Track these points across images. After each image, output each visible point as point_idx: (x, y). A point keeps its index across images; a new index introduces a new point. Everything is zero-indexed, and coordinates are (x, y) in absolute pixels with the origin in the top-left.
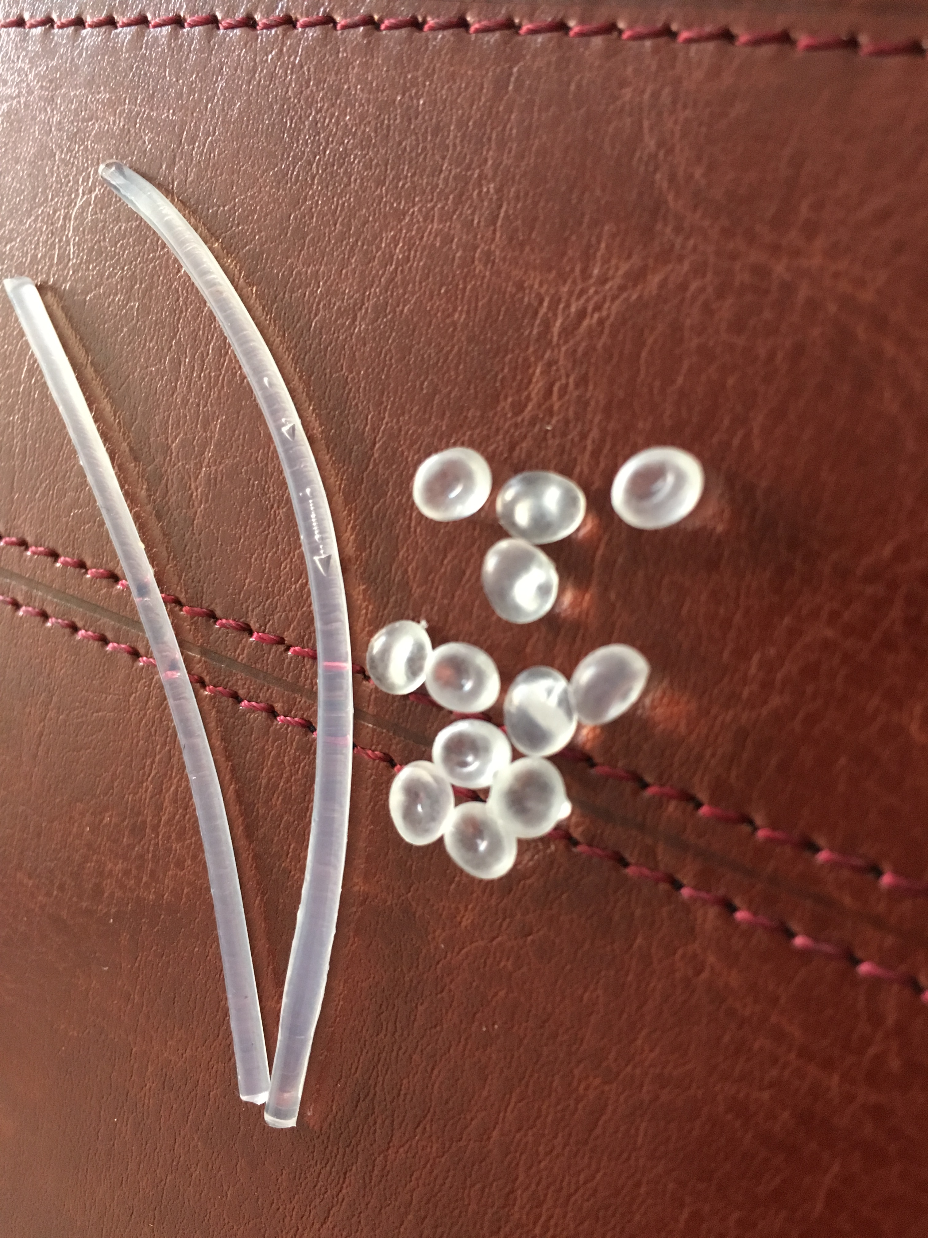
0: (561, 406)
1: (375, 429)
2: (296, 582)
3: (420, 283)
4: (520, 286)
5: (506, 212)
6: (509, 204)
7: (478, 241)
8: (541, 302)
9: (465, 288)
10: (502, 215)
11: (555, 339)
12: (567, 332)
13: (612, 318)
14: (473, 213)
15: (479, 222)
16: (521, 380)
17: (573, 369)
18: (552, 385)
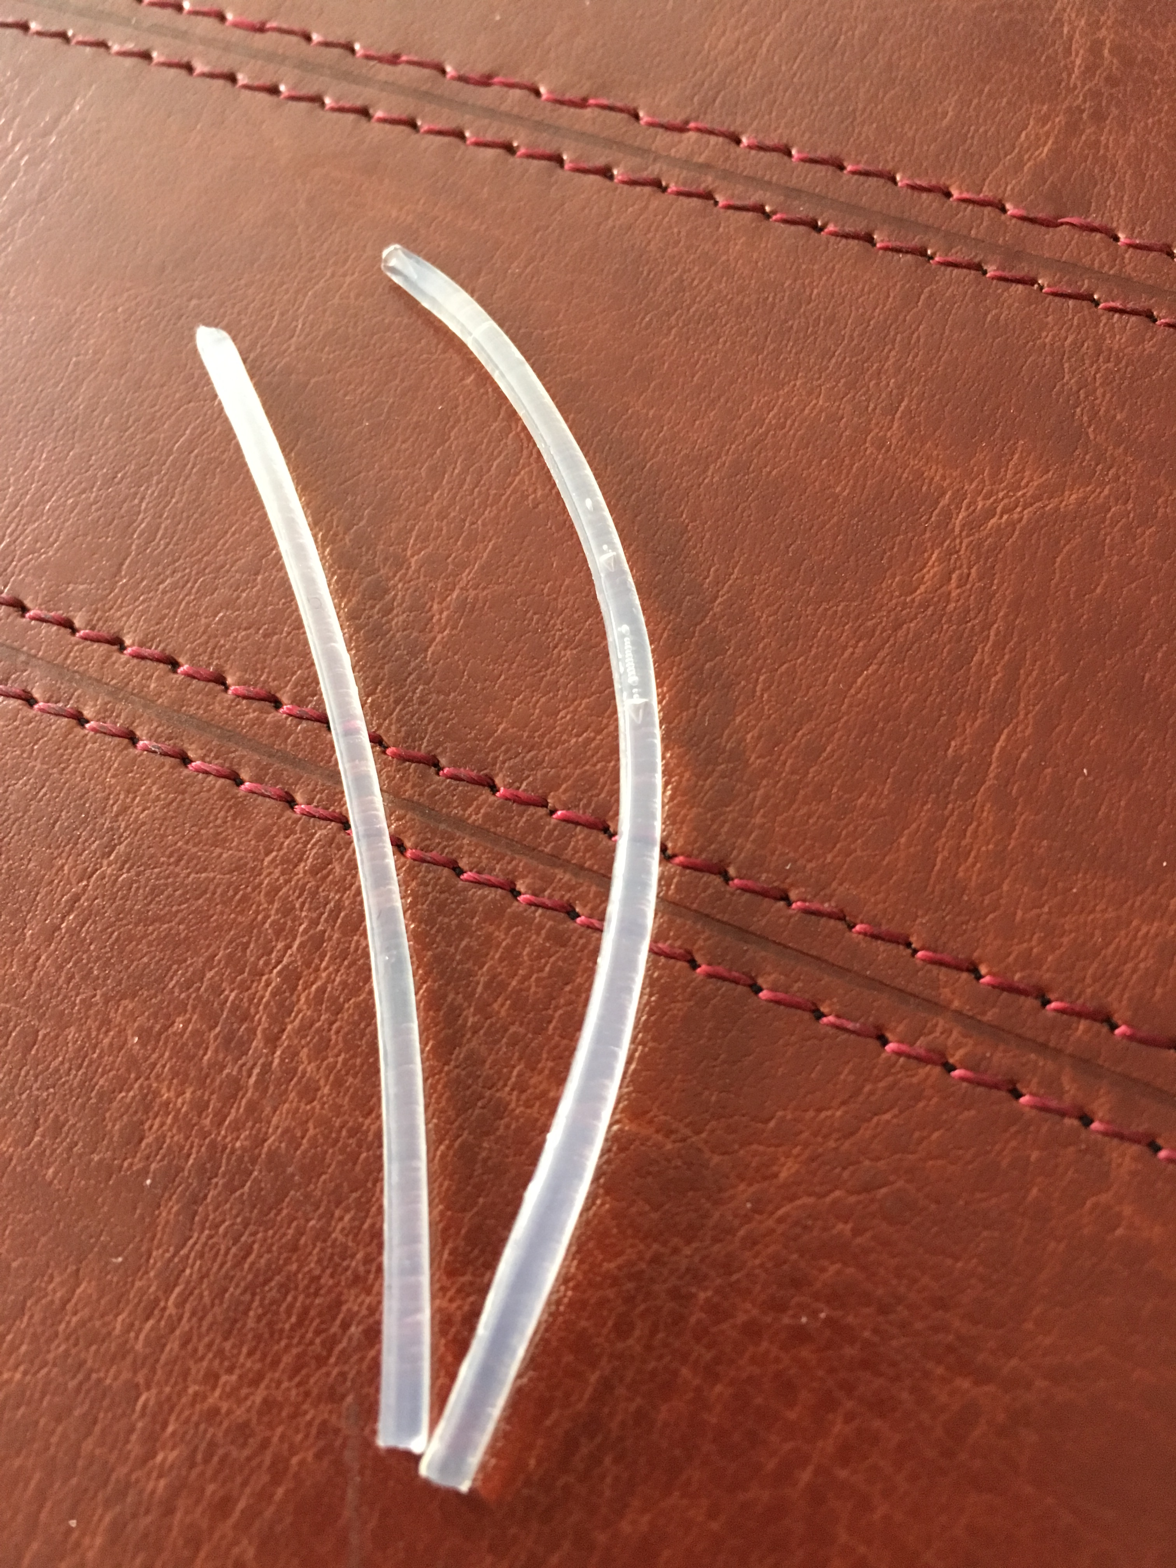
0: (959, 595)
1: (718, 582)
2: (578, 735)
3: (797, 450)
4: (919, 475)
5: (908, 407)
6: (910, 401)
7: (872, 426)
8: (943, 494)
9: (852, 466)
10: (901, 409)
11: (957, 530)
12: (972, 526)
13: (1024, 521)
14: (868, 400)
15: (874, 409)
16: (915, 562)
17: (977, 562)
18: (950, 573)
